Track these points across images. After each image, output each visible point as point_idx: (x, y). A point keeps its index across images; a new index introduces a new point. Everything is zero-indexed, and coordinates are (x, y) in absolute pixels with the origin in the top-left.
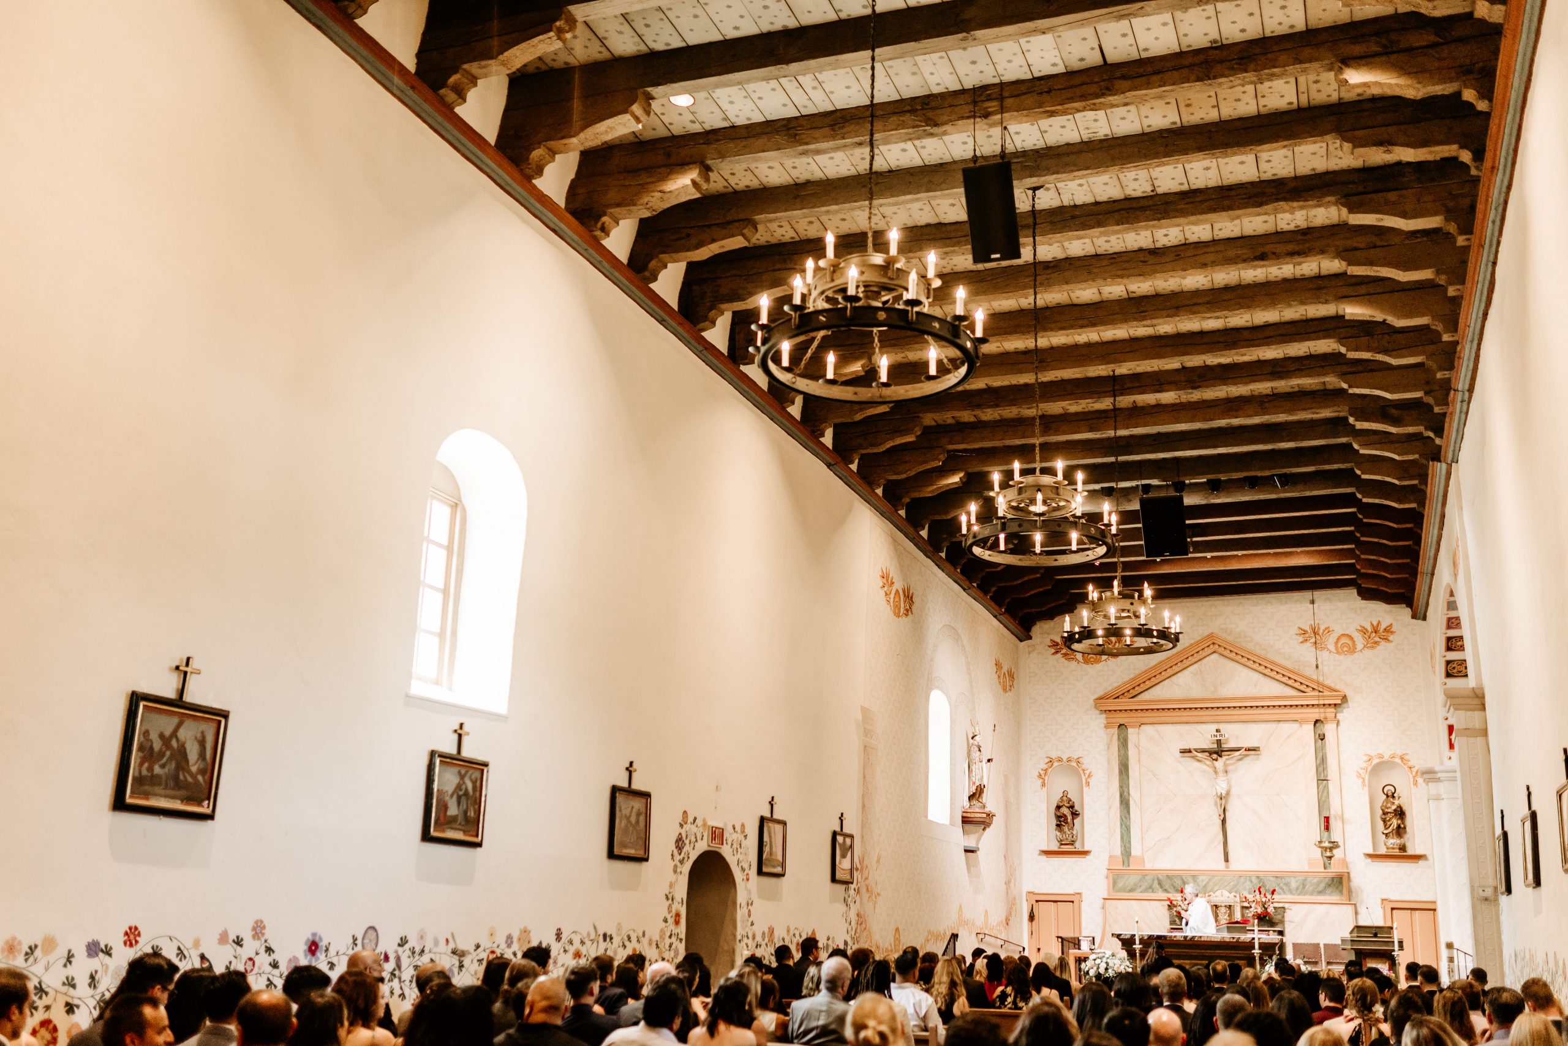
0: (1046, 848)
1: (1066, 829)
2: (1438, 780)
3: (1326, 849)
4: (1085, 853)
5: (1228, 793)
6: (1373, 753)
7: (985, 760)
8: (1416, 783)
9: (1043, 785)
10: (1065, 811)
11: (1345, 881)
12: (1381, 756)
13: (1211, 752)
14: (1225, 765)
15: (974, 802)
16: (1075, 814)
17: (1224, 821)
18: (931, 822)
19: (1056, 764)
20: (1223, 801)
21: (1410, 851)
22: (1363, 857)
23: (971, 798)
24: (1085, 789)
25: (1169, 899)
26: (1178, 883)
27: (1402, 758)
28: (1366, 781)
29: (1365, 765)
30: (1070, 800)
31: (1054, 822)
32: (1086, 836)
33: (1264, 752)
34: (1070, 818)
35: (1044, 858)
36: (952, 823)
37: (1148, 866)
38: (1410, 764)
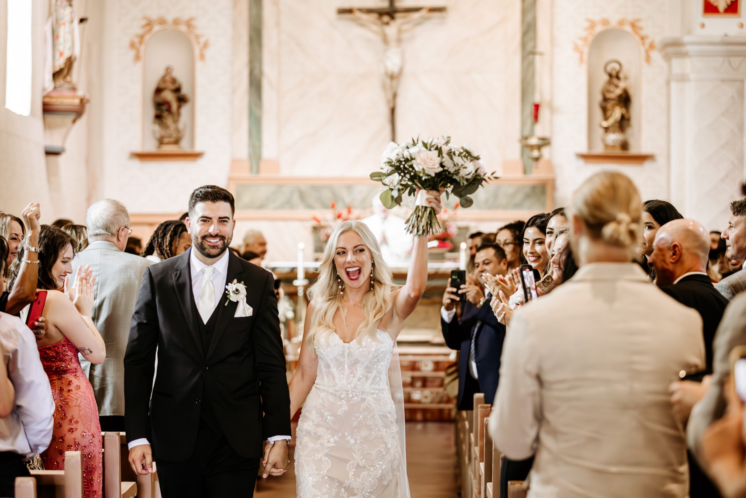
0: (139, 149)
1: (169, 121)
2: (684, 55)
3: (532, 147)
4: (195, 156)
5: (401, 72)
6: (597, 18)
7: (76, 21)
8: (648, 59)
9: (137, 58)
10: (168, 96)
11: (549, 189)
12: (605, 22)
13: (381, 13)
14: (400, 31)
15: (60, 81)
16: (182, 100)
17: (393, 111)
18: (8, 110)
19: (156, 28)
20: (395, 82)
21: (633, 151)
22: (573, 158)
23: (56, 75)
24: (199, 65)
25: (315, 219)
26: (327, 195)
27: (633, 25)
28: (585, 57)
29: (584, 34)
30: (174, 81)
31: (151, 112)
32: (199, 131)
33: (452, 16)
34: (174, 106)
35: (136, 163)
36: (33, 113)
37: (285, 172)
38: (643, 33)
